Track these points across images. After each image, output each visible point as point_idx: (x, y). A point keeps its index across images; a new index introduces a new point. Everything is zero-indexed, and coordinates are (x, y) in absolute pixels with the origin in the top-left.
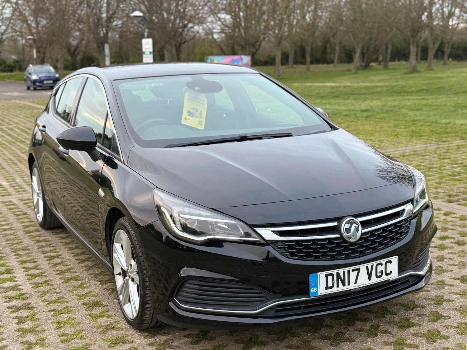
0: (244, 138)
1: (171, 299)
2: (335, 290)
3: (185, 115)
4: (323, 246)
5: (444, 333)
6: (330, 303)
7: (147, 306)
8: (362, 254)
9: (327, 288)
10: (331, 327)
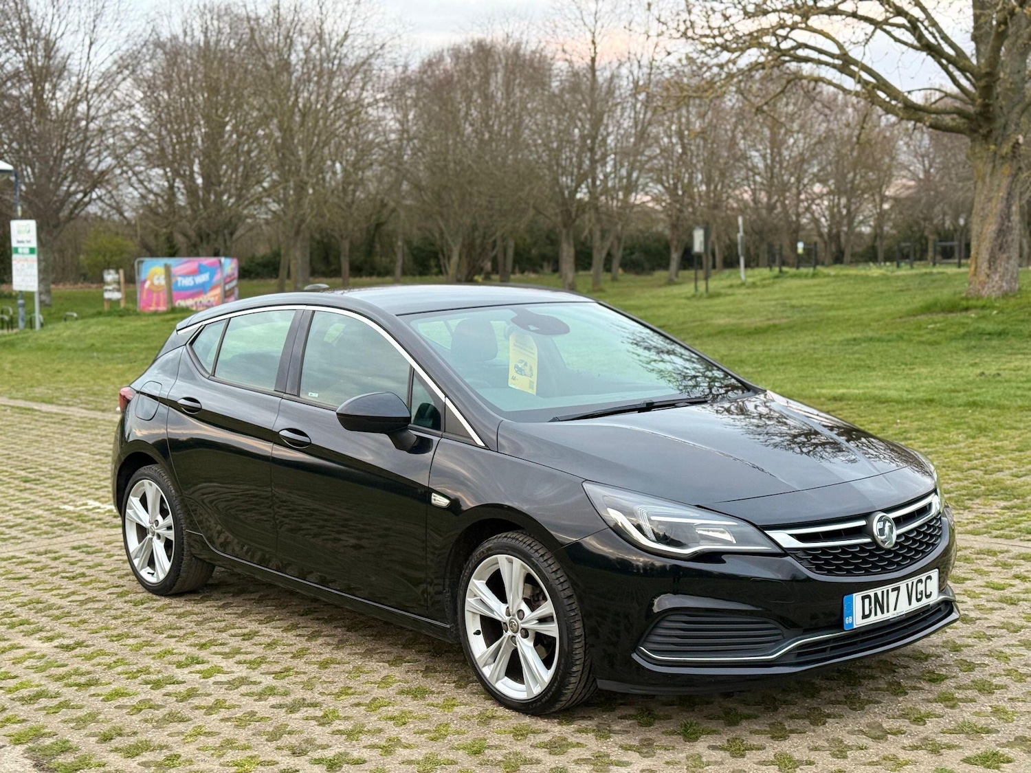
0: (649, 407)
1: (635, 649)
2: (873, 619)
3: (512, 372)
4: (836, 557)
5: (995, 681)
6: (862, 641)
7: (575, 669)
8: (900, 566)
9: (864, 617)
10: (830, 689)
